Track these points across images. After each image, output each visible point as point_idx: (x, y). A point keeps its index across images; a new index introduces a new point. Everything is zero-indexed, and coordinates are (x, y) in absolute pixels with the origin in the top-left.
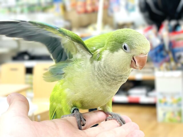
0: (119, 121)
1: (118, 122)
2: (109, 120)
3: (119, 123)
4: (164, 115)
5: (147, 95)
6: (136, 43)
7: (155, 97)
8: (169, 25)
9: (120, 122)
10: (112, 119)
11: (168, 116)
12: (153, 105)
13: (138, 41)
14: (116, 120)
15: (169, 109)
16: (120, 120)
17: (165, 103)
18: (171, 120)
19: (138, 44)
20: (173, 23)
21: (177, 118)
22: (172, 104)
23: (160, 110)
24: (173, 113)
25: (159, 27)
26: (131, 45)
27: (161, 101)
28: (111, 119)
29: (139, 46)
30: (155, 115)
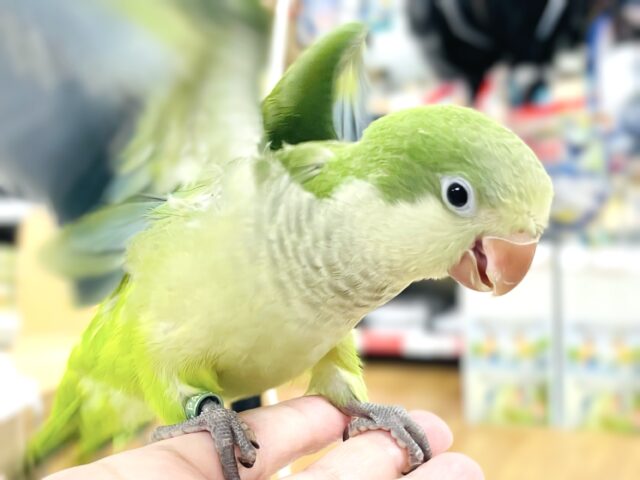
0: (401, 436)
1: (395, 440)
2: (361, 433)
3: (402, 443)
4: (490, 396)
5: (429, 327)
6: (508, 183)
7: (457, 334)
8: (510, 82)
9: (406, 441)
10: (371, 427)
11: (503, 400)
12: (449, 365)
13: (515, 176)
14: (389, 431)
15: (506, 377)
16: (406, 433)
17: (494, 357)
18: (511, 416)
19: (514, 188)
20: (525, 75)
21: (533, 409)
22: (515, 361)
23: (475, 380)
24: (520, 390)
25: (477, 87)
26: (484, 189)
27: (477, 351)
28: (368, 430)
29: (517, 199)
30: (456, 397)
